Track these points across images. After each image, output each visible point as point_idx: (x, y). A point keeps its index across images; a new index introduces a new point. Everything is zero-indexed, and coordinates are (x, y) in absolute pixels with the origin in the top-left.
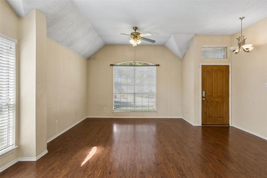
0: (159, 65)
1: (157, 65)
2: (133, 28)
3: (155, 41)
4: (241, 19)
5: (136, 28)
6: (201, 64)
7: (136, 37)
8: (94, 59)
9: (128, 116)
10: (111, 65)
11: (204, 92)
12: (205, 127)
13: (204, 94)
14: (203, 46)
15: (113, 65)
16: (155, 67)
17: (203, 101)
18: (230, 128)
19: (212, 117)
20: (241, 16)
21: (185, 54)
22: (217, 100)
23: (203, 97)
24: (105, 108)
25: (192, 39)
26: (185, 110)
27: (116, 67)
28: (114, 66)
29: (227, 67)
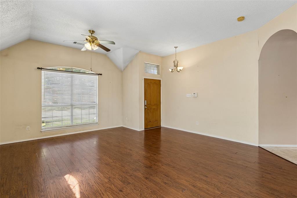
0: (101, 74)
1: (99, 74)
2: (90, 31)
3: (110, 50)
4: (176, 48)
5: (92, 32)
6: (144, 77)
7: (93, 42)
8: (7, 55)
9: (64, 133)
10: (38, 68)
11: (146, 101)
12: (147, 130)
13: (146, 103)
14: (145, 62)
15: (41, 69)
16: (97, 77)
17: (145, 109)
18: (162, 129)
19: (151, 122)
20: (176, 46)
21: (127, 67)
22: (154, 107)
23: (145, 106)
24: (27, 127)
25: (137, 55)
26: (127, 118)
27: (45, 72)
28: (43, 71)
29: (160, 81)
